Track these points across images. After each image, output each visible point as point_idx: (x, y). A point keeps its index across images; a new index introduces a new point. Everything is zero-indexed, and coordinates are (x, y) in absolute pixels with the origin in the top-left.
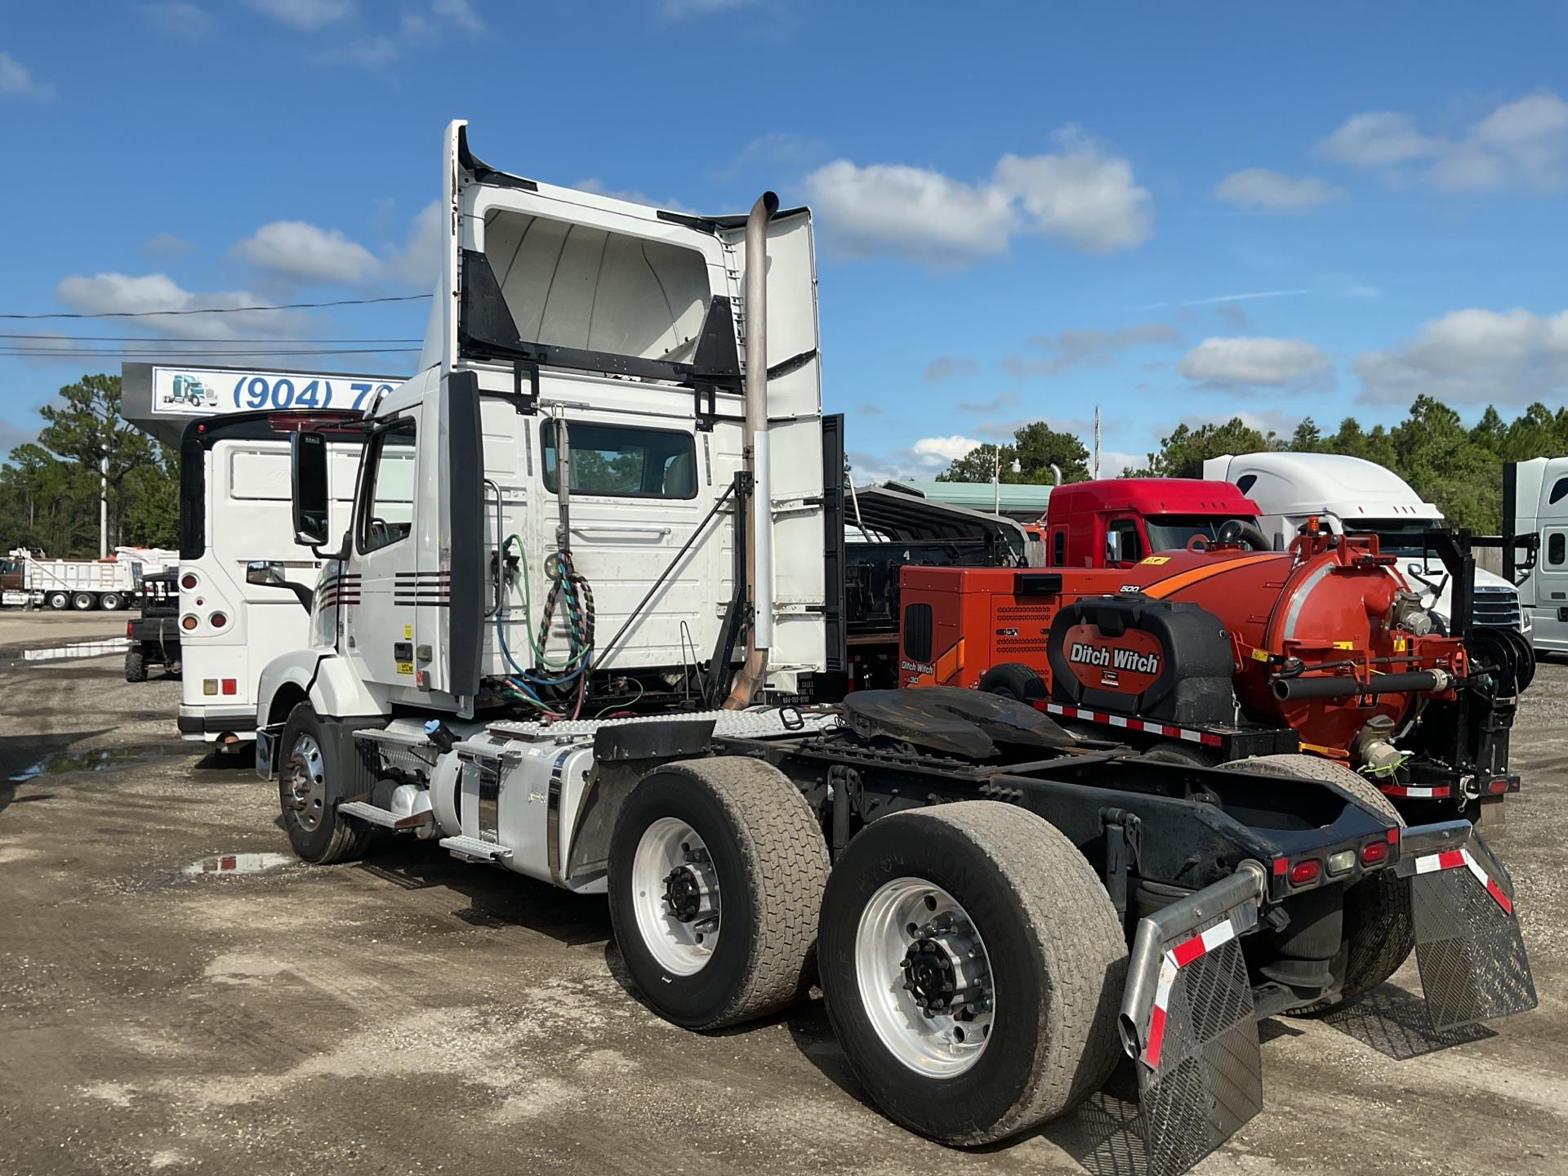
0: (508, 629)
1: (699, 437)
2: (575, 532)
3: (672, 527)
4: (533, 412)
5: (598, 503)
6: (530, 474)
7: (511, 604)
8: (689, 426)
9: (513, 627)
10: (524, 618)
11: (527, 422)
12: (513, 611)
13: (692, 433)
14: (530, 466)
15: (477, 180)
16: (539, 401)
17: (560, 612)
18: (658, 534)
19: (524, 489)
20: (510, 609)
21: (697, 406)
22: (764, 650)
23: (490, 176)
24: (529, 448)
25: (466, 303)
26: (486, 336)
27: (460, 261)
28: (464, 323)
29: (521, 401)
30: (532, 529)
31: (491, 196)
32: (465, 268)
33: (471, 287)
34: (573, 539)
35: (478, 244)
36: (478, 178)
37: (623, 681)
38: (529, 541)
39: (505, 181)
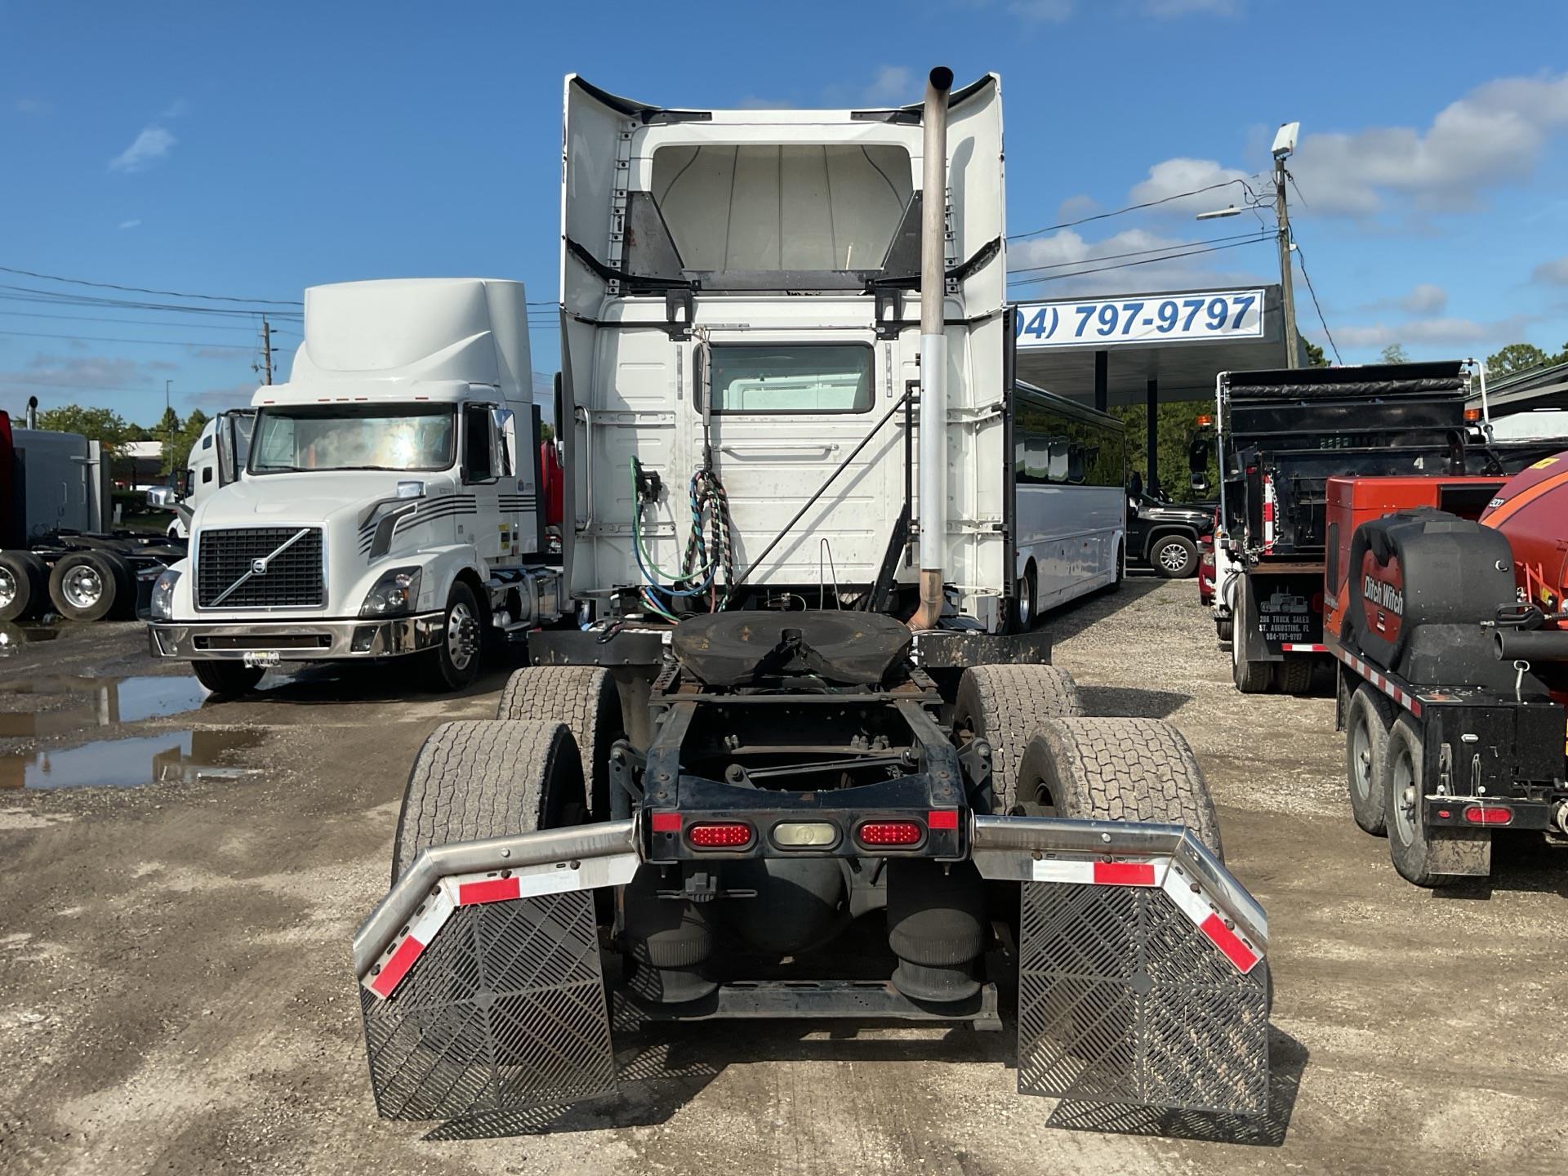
0: (656, 544)
1: (880, 348)
2: (727, 451)
3: (839, 443)
4: (687, 338)
5: (753, 422)
6: (680, 397)
7: (660, 520)
8: (869, 336)
9: (660, 542)
10: (672, 533)
11: (679, 348)
12: (661, 527)
13: (872, 343)
14: (680, 389)
15: (644, 122)
16: (693, 327)
17: (710, 529)
18: (823, 450)
19: (673, 413)
20: (657, 524)
21: (879, 314)
22: (931, 571)
23: (657, 116)
24: (680, 371)
25: (628, 241)
26: (647, 270)
27: (622, 203)
28: (624, 262)
29: (675, 331)
30: (680, 450)
31: (658, 136)
32: (628, 208)
33: (634, 226)
34: (724, 458)
35: (645, 185)
36: (645, 122)
37: (786, 597)
38: (678, 462)
39: (677, 118)
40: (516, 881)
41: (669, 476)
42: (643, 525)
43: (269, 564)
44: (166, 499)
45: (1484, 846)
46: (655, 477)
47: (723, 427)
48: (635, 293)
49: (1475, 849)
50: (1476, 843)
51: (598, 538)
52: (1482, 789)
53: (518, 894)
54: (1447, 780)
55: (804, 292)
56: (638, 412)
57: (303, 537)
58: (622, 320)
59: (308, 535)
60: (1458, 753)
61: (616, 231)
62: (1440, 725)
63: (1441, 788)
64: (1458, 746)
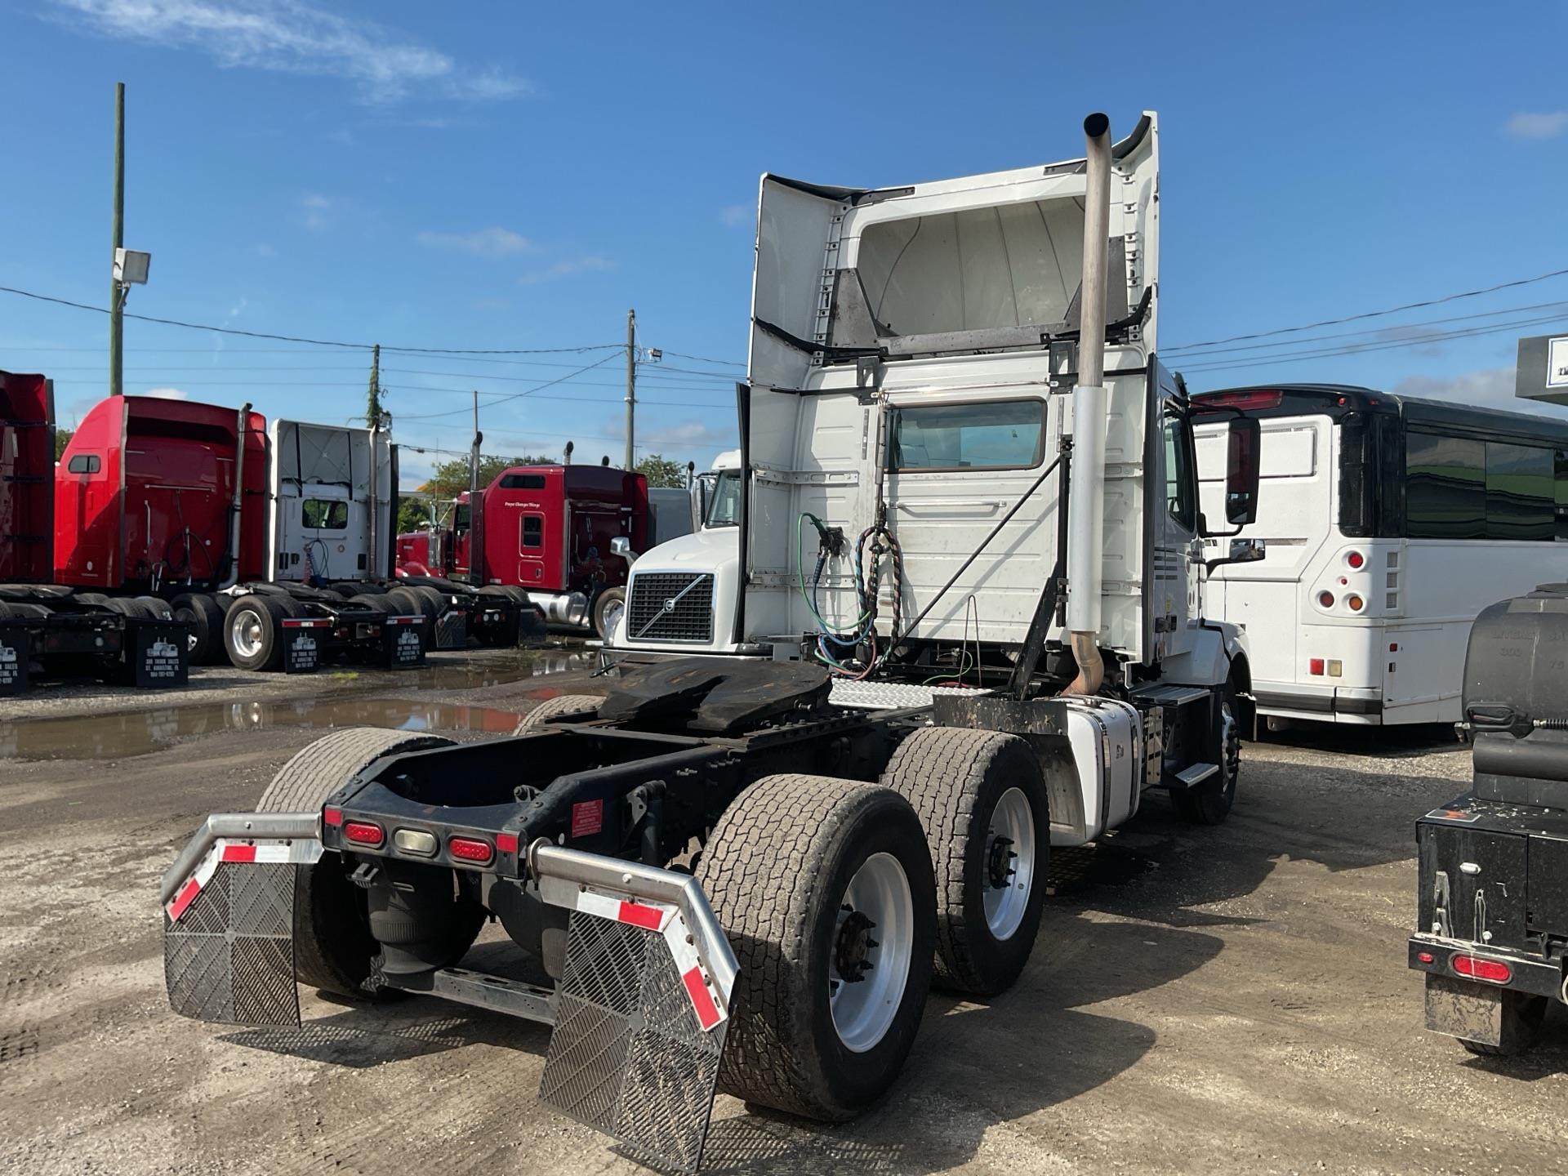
0: (839, 596)
1: (1053, 403)
2: (902, 507)
3: (1001, 500)
4: (874, 401)
5: (927, 479)
6: (864, 458)
7: (843, 573)
8: (1042, 391)
9: (843, 593)
11: (868, 411)
12: (843, 580)
13: (1045, 398)
14: (865, 451)
15: (853, 205)
16: (881, 391)
17: (887, 582)
18: (991, 507)
19: (858, 472)
20: (840, 577)
21: (1053, 368)
22: (1079, 633)
23: (864, 197)
24: (866, 435)
25: (833, 316)
26: (848, 341)
27: (831, 281)
28: (829, 334)
29: (863, 394)
30: (862, 507)
31: (866, 215)
32: (836, 286)
33: (840, 301)
34: (900, 515)
35: (851, 261)
36: (855, 204)
37: (955, 652)
38: (860, 518)
39: (879, 197)
40: (255, 848)
41: (852, 532)
42: (828, 577)
43: (676, 603)
44: (623, 548)
45: (1492, 1007)
46: (838, 533)
47: (900, 485)
48: (837, 362)
49: (1482, 1010)
50: (1482, 1002)
51: (792, 588)
52: (1487, 935)
53: (253, 858)
54: (1444, 917)
55: (986, 351)
56: (827, 472)
57: (701, 582)
58: (822, 388)
59: (705, 580)
60: (1457, 884)
61: (824, 307)
62: (1434, 847)
63: (1436, 926)
64: (1457, 876)
